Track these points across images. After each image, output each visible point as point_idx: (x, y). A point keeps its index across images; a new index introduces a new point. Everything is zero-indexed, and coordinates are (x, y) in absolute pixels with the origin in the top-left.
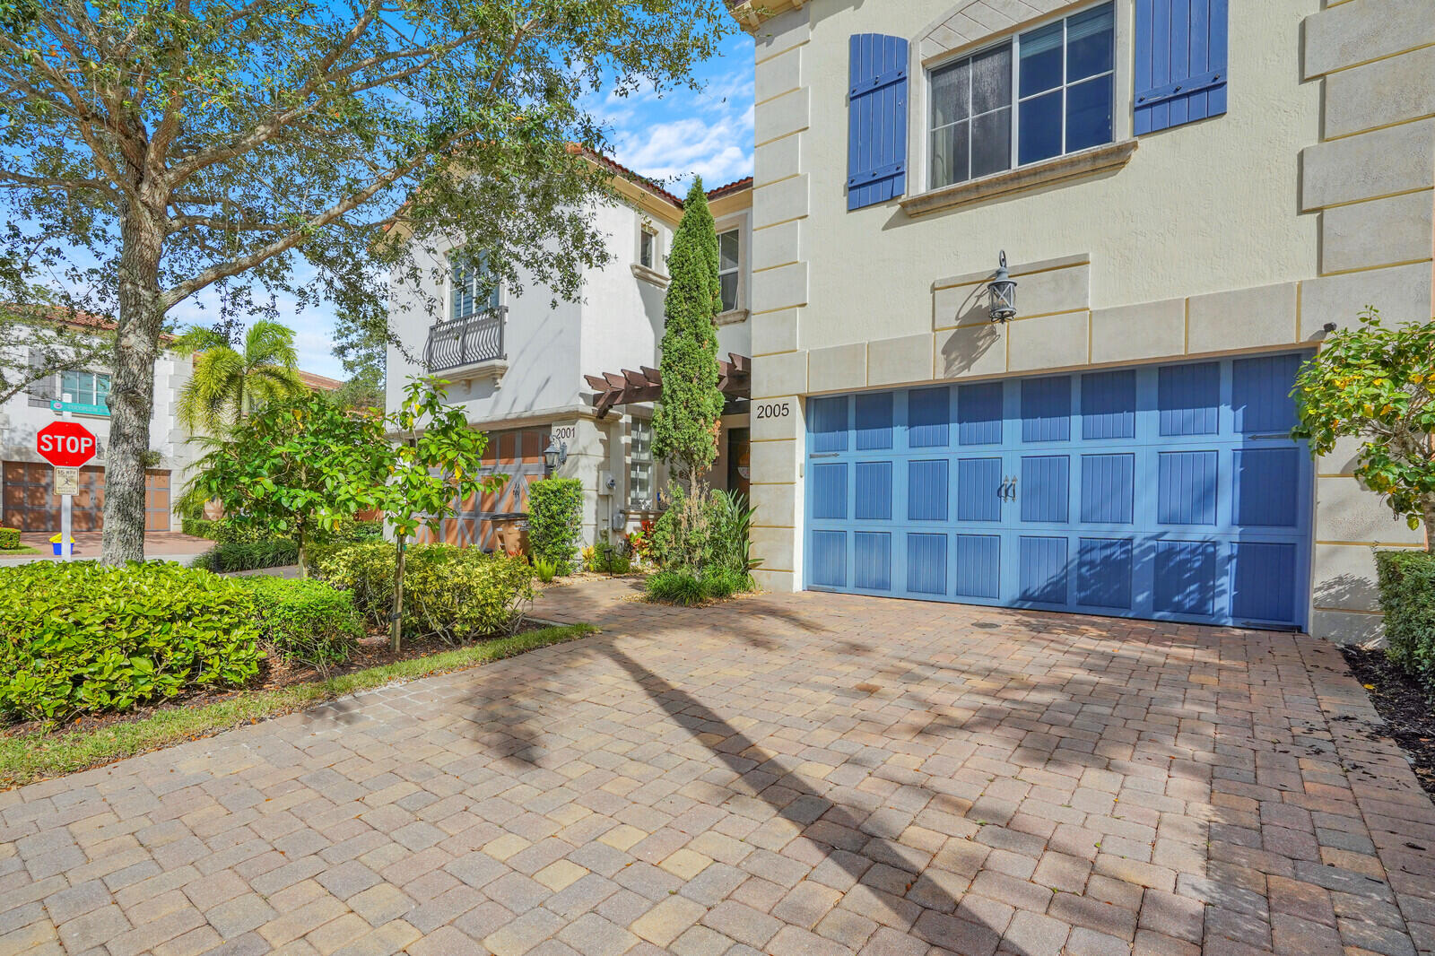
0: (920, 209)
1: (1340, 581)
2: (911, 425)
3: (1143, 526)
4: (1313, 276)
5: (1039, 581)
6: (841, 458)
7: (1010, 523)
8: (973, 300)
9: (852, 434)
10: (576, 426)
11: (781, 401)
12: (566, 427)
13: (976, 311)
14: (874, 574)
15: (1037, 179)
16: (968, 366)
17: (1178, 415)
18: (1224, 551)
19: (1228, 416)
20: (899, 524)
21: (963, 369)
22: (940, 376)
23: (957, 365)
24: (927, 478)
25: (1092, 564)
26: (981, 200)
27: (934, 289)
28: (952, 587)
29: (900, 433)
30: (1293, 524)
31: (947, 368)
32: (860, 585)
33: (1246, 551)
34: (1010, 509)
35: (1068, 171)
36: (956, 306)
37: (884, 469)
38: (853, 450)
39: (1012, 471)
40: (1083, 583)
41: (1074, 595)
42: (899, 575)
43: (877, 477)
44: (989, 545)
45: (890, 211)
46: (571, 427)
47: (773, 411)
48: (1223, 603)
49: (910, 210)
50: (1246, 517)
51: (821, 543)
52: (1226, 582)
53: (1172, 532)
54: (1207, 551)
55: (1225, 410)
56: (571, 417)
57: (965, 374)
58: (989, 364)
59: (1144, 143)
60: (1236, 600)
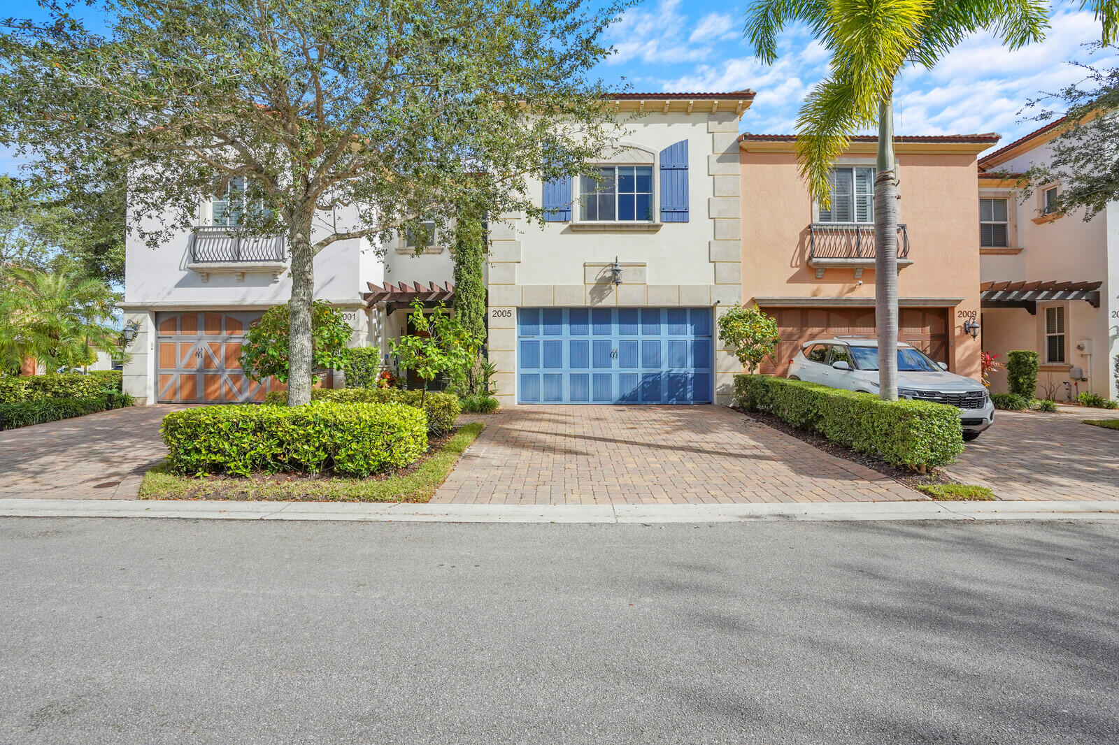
0: (579, 229)
1: (723, 385)
2: (570, 324)
3: (665, 368)
4: (713, 284)
5: (628, 392)
6: (536, 338)
7: (615, 369)
8: (602, 273)
9: (541, 327)
10: (356, 313)
11: (507, 309)
12: (347, 313)
13: (603, 278)
14: (554, 394)
15: (628, 229)
16: (601, 301)
17: (675, 327)
18: (690, 376)
19: (689, 328)
20: (566, 370)
21: (598, 302)
22: (588, 304)
23: (596, 300)
24: (579, 350)
25: (648, 383)
26: (605, 231)
27: (585, 265)
28: (591, 397)
29: (566, 328)
30: (708, 367)
31: (592, 300)
32: (547, 399)
33: (696, 376)
34: (615, 362)
35: (639, 229)
36: (594, 276)
37: (558, 345)
38: (541, 334)
39: (615, 346)
40: (644, 390)
41: (640, 398)
42: (566, 394)
43: (553, 349)
44: (606, 378)
45: (565, 226)
46: (352, 313)
47: (502, 314)
48: (689, 395)
49: (574, 229)
50: (696, 365)
51: (525, 379)
52: (690, 387)
53: (675, 371)
54: (684, 376)
55: (689, 325)
56: (353, 307)
57: (599, 305)
58: (608, 301)
59: (665, 225)
60: (694, 395)
